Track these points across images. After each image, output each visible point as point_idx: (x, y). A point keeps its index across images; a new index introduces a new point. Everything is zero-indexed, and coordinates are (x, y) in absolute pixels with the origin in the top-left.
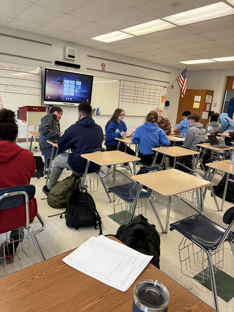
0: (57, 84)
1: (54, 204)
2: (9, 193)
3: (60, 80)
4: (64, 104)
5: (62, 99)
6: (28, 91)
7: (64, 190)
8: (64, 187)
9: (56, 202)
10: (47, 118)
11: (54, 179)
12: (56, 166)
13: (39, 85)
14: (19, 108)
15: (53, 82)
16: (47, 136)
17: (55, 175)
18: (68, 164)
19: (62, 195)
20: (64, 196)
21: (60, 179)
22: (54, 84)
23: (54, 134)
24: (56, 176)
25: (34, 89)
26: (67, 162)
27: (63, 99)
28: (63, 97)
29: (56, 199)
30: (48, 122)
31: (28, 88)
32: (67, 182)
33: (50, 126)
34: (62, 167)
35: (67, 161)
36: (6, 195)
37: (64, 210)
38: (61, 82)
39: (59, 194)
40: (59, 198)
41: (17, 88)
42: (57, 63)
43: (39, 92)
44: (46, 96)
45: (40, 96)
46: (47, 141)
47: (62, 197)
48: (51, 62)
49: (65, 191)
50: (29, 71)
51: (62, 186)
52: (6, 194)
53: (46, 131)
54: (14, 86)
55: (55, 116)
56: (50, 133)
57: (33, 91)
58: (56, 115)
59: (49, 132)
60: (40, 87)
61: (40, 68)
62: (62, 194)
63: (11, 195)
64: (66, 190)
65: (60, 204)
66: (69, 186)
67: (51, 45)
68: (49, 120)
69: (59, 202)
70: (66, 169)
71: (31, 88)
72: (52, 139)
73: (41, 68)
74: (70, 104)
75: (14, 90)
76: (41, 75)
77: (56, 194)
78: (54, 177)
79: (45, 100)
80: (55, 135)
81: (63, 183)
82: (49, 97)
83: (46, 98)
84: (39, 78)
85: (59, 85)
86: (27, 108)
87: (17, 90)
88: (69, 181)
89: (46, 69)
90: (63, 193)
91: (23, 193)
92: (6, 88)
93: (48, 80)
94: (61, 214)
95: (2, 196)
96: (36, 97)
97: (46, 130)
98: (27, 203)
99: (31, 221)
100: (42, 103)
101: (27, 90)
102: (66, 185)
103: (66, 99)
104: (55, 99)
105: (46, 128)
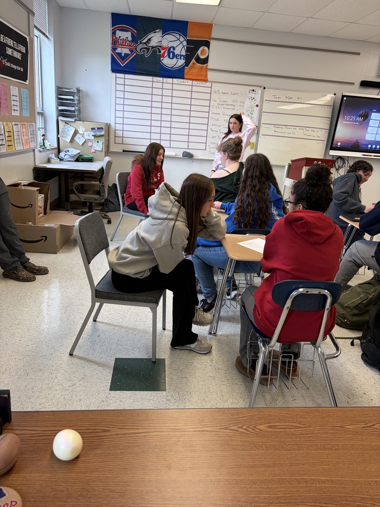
0: (357, 121)
1: (341, 320)
2: (307, 290)
3: (363, 114)
4: (364, 155)
5: (362, 146)
6: (308, 133)
7: (361, 301)
8: (361, 296)
9: (345, 318)
10: (347, 179)
11: (344, 280)
12: (350, 259)
13: (325, 124)
14: (292, 161)
15: (350, 119)
16: (343, 208)
17: (346, 274)
18: (374, 259)
19: (356, 309)
20: (360, 311)
21: (353, 282)
22: (352, 121)
23: (354, 206)
24: (346, 276)
25: (317, 131)
26: (372, 256)
27: (364, 147)
28: (364, 142)
29: (345, 312)
30: (347, 186)
31: (308, 129)
32: (367, 290)
33: (350, 192)
34: (361, 263)
35: (373, 253)
36: (301, 292)
37: (359, 334)
38: (366, 117)
39: (351, 306)
40: (351, 313)
41: (292, 130)
42: (365, 84)
43: (323, 135)
44: (334, 142)
45: (325, 142)
46: (341, 217)
47: (355, 311)
48: (353, 84)
49: (363, 304)
50: (307, 101)
51: (359, 295)
52: (301, 290)
53: (344, 199)
54: (288, 127)
55: (359, 177)
56: (348, 203)
57: (315, 134)
58: (361, 176)
59: (347, 201)
60: (328, 127)
61: (333, 96)
62: (357, 307)
63: (309, 293)
64: (364, 302)
65: (351, 322)
66: (370, 297)
67: (359, 54)
68: (350, 184)
69: (350, 318)
70: (367, 267)
71: (312, 129)
72: (350, 214)
73: (335, 94)
74: (375, 156)
75: (287, 133)
76: (332, 107)
77: (346, 305)
78: (344, 277)
79: (332, 149)
80: (356, 208)
81: (359, 290)
82: (339, 144)
83: (334, 146)
84: (327, 113)
85: (361, 123)
86: (305, 162)
87: (292, 133)
88: (371, 289)
89: (343, 96)
90: (359, 305)
91: (324, 293)
92: (277, 129)
93: (343, 114)
94: (354, 339)
95: (296, 291)
96: (319, 143)
97: (343, 197)
98: (328, 309)
99: (324, 338)
100: (326, 152)
101: (305, 132)
102: (366, 294)
103: (369, 146)
104: (350, 147)
105: (343, 196)
